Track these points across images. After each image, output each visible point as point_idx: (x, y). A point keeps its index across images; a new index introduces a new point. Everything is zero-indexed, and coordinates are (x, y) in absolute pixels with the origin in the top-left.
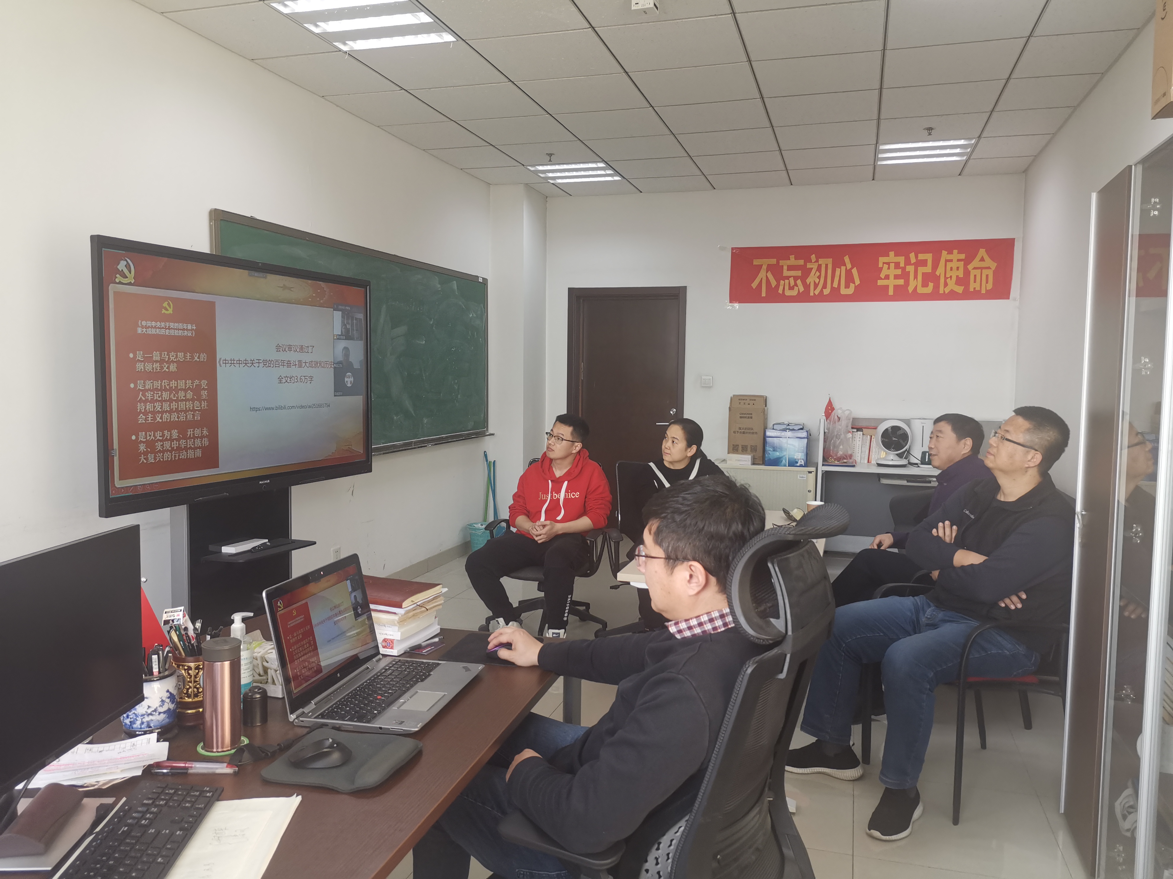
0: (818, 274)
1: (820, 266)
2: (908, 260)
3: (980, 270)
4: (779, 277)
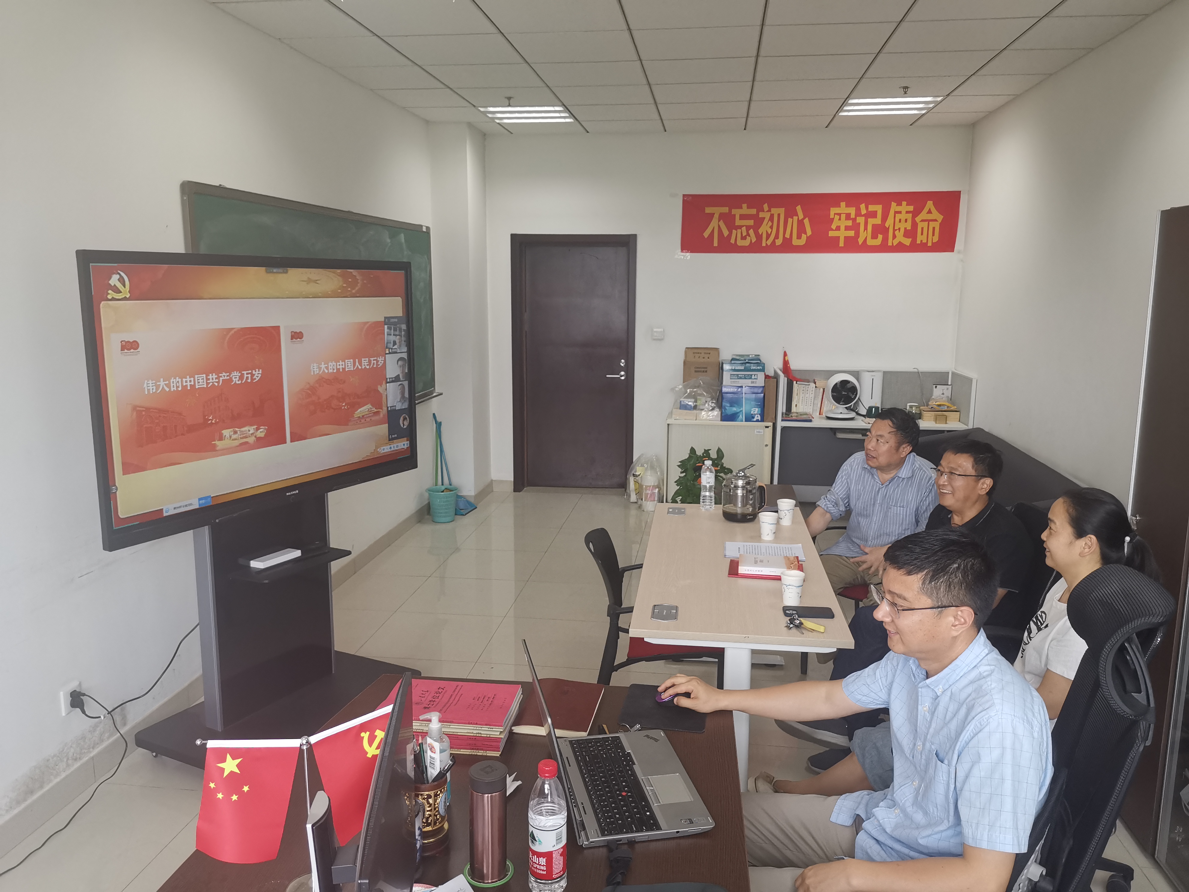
0: (770, 224)
1: (772, 216)
2: (858, 210)
3: (927, 222)
4: (731, 226)
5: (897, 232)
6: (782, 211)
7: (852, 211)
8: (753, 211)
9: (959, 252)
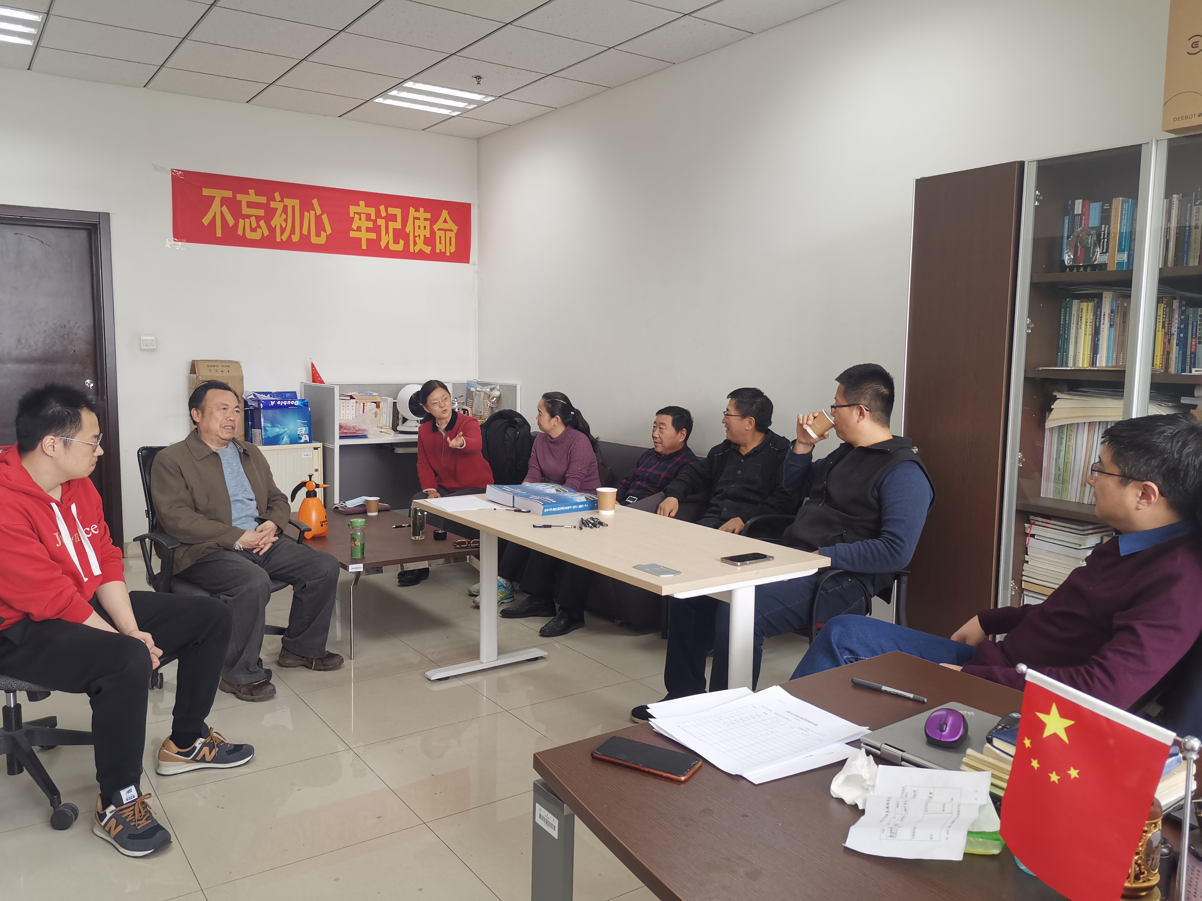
0: (284, 216)
1: (285, 207)
2: (378, 213)
3: (444, 232)
4: (237, 214)
5: (417, 239)
6: (296, 203)
7: (372, 211)
8: (263, 200)
9: (474, 264)
